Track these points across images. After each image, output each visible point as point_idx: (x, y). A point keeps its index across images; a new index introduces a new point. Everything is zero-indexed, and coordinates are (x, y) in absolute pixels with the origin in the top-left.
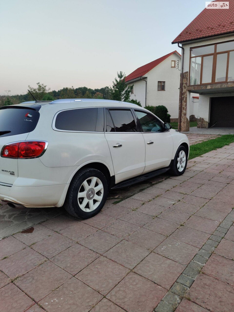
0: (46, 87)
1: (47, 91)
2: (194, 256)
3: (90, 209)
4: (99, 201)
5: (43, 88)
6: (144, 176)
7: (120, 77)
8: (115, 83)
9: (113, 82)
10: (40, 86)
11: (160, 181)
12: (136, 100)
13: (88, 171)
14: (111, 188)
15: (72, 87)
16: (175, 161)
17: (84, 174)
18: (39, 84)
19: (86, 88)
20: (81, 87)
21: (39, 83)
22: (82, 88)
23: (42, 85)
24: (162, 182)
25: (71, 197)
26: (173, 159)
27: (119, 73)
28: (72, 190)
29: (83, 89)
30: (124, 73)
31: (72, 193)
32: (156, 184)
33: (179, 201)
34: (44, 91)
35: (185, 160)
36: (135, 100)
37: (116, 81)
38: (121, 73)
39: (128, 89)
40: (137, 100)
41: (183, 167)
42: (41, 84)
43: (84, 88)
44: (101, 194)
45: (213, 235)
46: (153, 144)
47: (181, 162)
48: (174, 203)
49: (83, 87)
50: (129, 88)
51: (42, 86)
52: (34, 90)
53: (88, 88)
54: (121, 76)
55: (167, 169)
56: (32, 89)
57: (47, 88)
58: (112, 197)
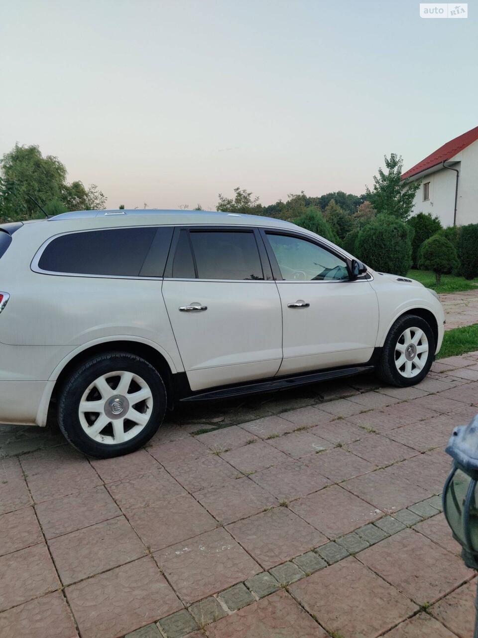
0: (250, 196)
1: (253, 204)
2: (233, 584)
3: (114, 439)
4: (141, 425)
5: (244, 197)
6: (287, 381)
7: (390, 166)
8: (378, 179)
9: (375, 177)
10: (239, 194)
11: (346, 395)
12: (430, 215)
13: (109, 357)
14: (181, 400)
15: (302, 192)
16: (388, 350)
17: (95, 364)
18: (238, 192)
19: (343, 193)
20: (332, 192)
21: (238, 189)
22: (335, 193)
23: (244, 191)
24: (348, 399)
25: (62, 410)
26: (382, 345)
27: (389, 158)
28: (65, 395)
29: (336, 197)
30: (401, 156)
31: (64, 400)
32: (331, 400)
33: (340, 446)
34: (247, 203)
35: (428, 350)
36: (427, 214)
37: (381, 176)
38: (394, 157)
39: (408, 191)
40: (432, 214)
41: (419, 368)
42: (241, 190)
43: (338, 193)
44: (148, 410)
45: (334, 541)
46: (309, 308)
47: (412, 355)
48: (321, 448)
49: (336, 191)
50: (411, 189)
51: (244, 194)
52: (229, 202)
53: (347, 194)
54: (392, 164)
55: (363, 369)
56: (224, 200)
57: (252, 198)
58: (204, 420)
